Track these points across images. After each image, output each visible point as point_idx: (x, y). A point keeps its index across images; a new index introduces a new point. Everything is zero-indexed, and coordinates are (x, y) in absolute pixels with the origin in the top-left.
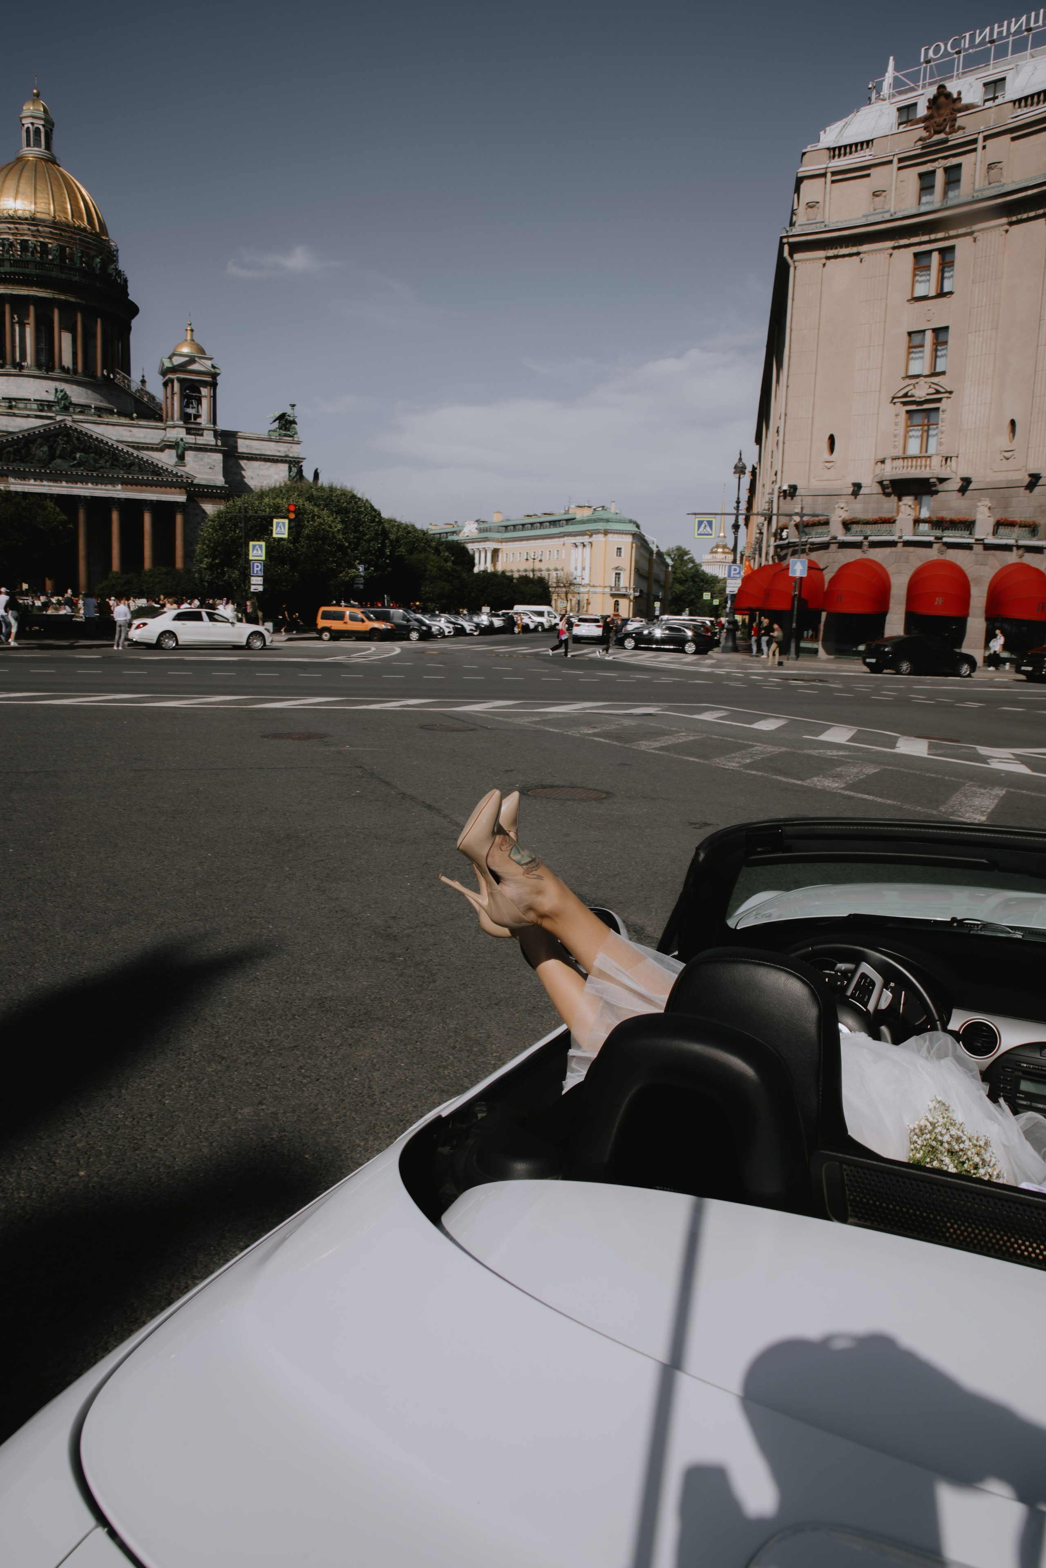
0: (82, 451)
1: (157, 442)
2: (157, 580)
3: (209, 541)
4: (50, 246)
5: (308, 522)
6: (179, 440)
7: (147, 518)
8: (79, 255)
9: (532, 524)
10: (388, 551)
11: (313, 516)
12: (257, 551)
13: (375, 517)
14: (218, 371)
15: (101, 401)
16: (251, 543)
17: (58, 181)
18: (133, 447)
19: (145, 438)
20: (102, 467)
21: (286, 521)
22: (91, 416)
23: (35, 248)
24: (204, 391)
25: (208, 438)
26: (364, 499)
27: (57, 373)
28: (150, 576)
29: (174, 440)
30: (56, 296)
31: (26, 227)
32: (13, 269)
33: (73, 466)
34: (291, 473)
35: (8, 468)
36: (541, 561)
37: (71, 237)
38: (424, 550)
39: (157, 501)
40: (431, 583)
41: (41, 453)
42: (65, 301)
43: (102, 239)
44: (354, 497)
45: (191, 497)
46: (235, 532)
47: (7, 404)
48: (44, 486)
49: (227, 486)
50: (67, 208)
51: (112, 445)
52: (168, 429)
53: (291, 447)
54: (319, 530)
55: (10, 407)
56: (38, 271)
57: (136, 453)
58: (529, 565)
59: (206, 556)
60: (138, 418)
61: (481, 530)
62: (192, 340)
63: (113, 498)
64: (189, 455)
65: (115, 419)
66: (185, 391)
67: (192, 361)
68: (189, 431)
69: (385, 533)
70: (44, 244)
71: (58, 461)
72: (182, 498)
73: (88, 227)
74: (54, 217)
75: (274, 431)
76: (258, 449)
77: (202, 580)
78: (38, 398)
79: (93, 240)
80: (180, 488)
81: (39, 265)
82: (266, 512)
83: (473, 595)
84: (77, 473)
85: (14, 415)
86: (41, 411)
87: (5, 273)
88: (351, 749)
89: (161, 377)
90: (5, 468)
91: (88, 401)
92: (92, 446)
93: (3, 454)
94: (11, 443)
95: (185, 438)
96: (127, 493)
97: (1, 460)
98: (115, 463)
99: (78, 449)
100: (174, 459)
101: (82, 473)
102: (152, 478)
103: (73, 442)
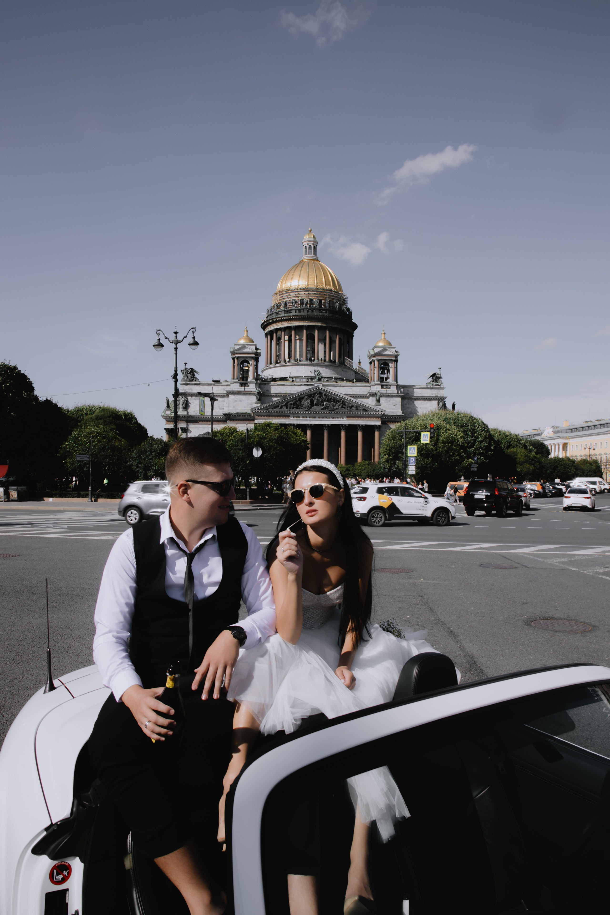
0: (327, 401)
1: (366, 394)
2: (363, 468)
3: (387, 446)
4: (314, 300)
5: (443, 433)
6: (377, 392)
7: (360, 434)
8: (328, 302)
9: (588, 427)
10: (492, 448)
11: (446, 430)
12: (412, 451)
13: (485, 428)
14: (398, 354)
15: (338, 375)
16: (409, 447)
17: (319, 268)
18: (353, 397)
19: (359, 392)
20: (337, 409)
21: (429, 433)
22: (332, 382)
23: (307, 302)
24: (391, 365)
25: (393, 390)
26: (478, 418)
27: (316, 362)
28: (359, 466)
29: (375, 392)
30: (317, 324)
31: (304, 292)
32: (296, 314)
33: (322, 409)
34: (439, 406)
35: (290, 412)
36: (594, 449)
37: (324, 294)
38: (516, 445)
39: (365, 425)
40: (520, 465)
41: (306, 403)
42: (321, 326)
43: (340, 294)
44: (471, 417)
45: (384, 422)
46: (401, 441)
47: (291, 380)
48: (307, 420)
49: (403, 415)
50: (323, 281)
51: (342, 397)
52: (371, 386)
53: (439, 391)
54: (449, 437)
55: (293, 381)
56: (308, 313)
57: (354, 400)
58: (587, 452)
59: (385, 455)
60: (356, 382)
61: (555, 432)
62: (385, 339)
63: (342, 425)
64: (383, 400)
65: (344, 383)
66: (381, 365)
67: (385, 349)
68: (383, 386)
69: (491, 437)
70: (311, 300)
71: (315, 407)
72: (378, 423)
73: (333, 288)
74: (317, 286)
75: (430, 383)
76: (420, 394)
77: (385, 468)
78: (306, 376)
79: (335, 294)
80: (378, 417)
81: (309, 310)
82: (418, 428)
83: (548, 472)
84: (324, 413)
85: (295, 385)
86: (307, 382)
87: (293, 316)
88: (424, 581)
89: (369, 359)
90: (289, 412)
91: (331, 375)
92: (332, 398)
93: (288, 405)
94: (292, 399)
95: (381, 391)
96: (350, 422)
97: (287, 408)
98: (344, 406)
99: (325, 400)
100: (375, 402)
101: (327, 413)
102: (363, 413)
103: (323, 397)
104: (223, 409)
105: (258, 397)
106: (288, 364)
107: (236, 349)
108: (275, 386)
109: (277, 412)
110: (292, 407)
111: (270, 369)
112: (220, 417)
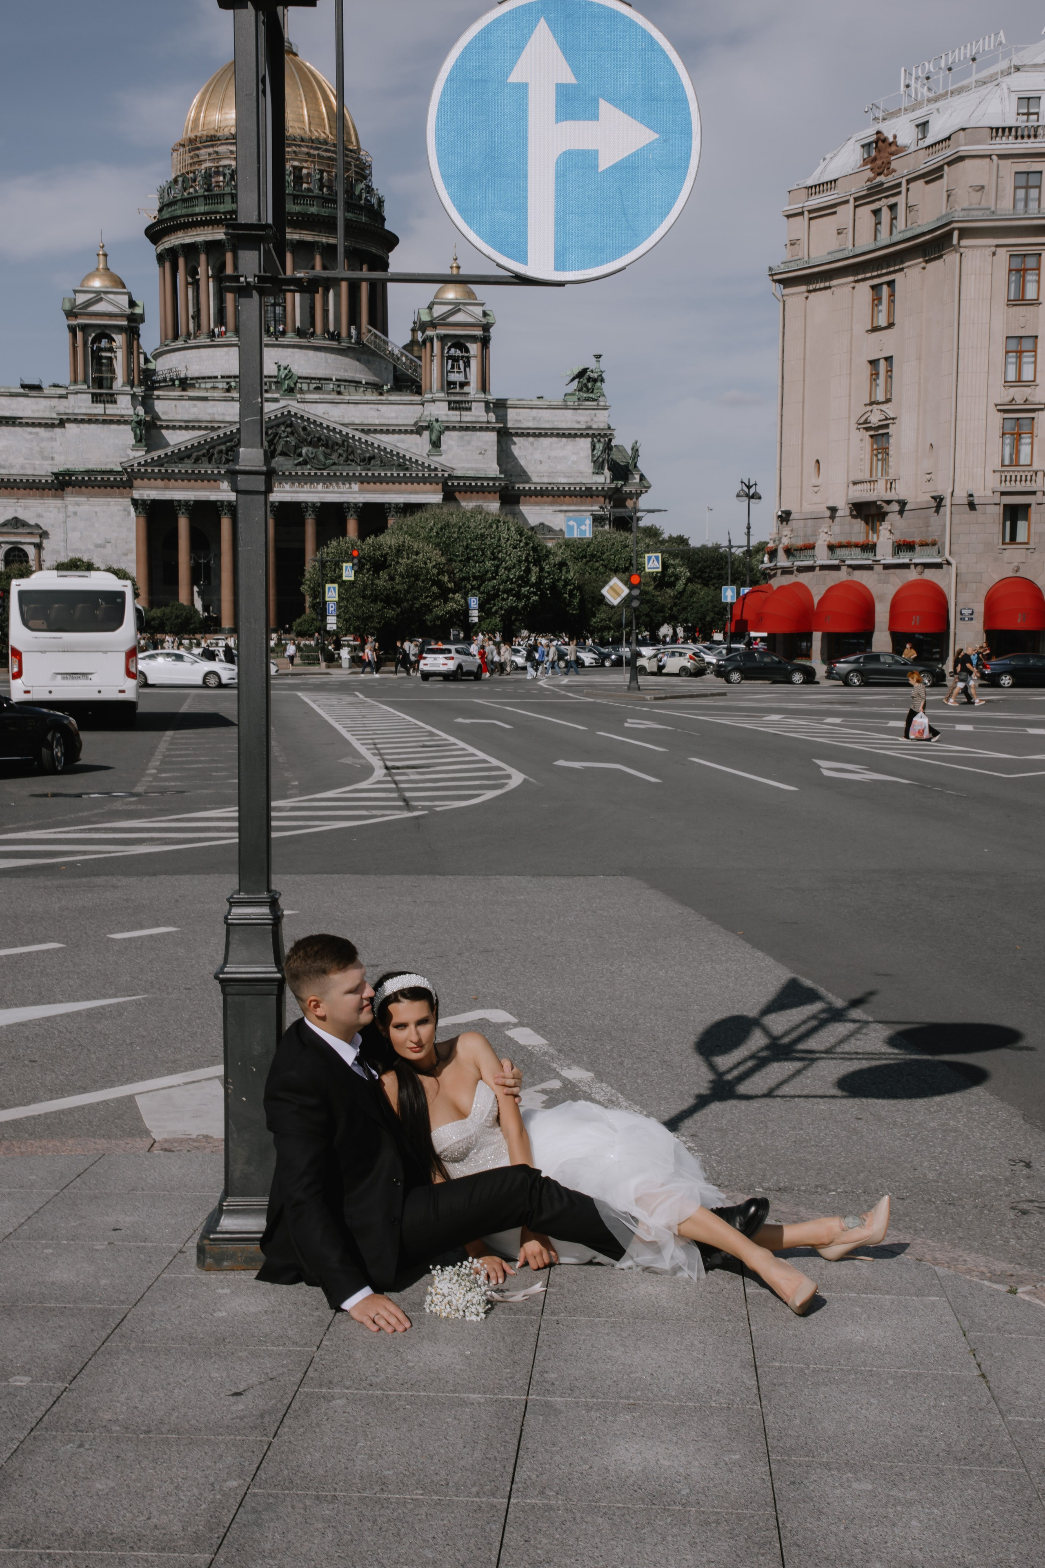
0: (310, 444)
1: (407, 423)
6: (436, 418)
8: (318, 176)
12: (332, 593)
14: (491, 321)
16: (326, 587)
18: (380, 432)
20: (334, 464)
22: (329, 393)
24: (473, 349)
25: (478, 413)
29: (430, 419)
33: (299, 464)
34: (596, 450)
35: (219, 472)
37: (308, 153)
42: (301, 244)
45: (449, 495)
47: (226, 386)
49: (499, 475)
51: (347, 434)
52: (425, 404)
53: (597, 415)
55: (228, 390)
57: (378, 442)
60: (388, 391)
63: (348, 503)
64: (447, 439)
65: (360, 395)
66: (448, 350)
67: (454, 311)
68: (452, 406)
71: (279, 458)
72: (436, 497)
74: (287, 130)
75: (572, 393)
76: (549, 421)
80: (435, 484)
84: (303, 473)
90: (216, 472)
91: (327, 372)
92: (323, 437)
93: (213, 454)
94: (224, 440)
95: (447, 415)
96: (367, 495)
97: (210, 462)
98: (351, 457)
99: (303, 442)
100: (428, 447)
101: (309, 474)
102: (398, 474)
103: (299, 435)
104: (53, 459)
105: (138, 432)
106: (218, 340)
107: (78, 302)
108: (183, 402)
109: (186, 471)
110: (224, 460)
111: (172, 354)
112: (47, 481)
